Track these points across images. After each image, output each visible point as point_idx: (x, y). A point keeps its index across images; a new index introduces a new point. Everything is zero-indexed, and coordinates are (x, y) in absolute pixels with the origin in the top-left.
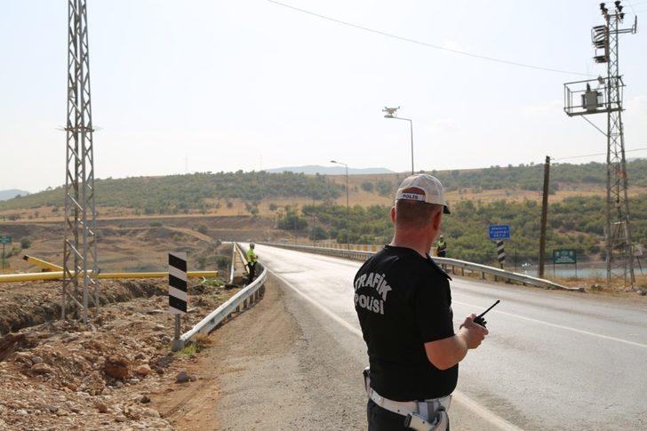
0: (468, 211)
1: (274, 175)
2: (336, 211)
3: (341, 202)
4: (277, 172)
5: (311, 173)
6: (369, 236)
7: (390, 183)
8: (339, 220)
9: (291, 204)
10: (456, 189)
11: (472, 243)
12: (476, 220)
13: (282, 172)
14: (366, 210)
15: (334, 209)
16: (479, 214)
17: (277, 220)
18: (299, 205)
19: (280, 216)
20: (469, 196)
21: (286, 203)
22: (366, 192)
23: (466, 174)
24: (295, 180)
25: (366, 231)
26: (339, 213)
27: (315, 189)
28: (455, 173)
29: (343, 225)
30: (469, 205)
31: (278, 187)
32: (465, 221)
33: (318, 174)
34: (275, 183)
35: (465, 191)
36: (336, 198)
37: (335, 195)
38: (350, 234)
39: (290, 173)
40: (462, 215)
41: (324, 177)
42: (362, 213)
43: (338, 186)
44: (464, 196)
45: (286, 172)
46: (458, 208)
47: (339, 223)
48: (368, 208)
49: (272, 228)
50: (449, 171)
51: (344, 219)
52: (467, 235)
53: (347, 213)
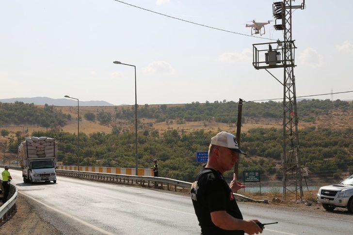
0: (174, 139)
1: (6, 104)
2: (62, 137)
3: (70, 130)
4: (9, 102)
5: (40, 104)
6: (91, 159)
7: (109, 114)
8: (64, 145)
9: (22, 131)
10: (164, 120)
11: (177, 165)
12: (180, 147)
13: (13, 102)
14: (89, 137)
15: (60, 135)
16: (182, 141)
17: (8, 145)
18: (30, 131)
19: (12, 141)
20: (175, 127)
21: (17, 129)
22: (88, 122)
23: (172, 108)
24: (25, 109)
25: (89, 154)
26: (64, 139)
27: (44, 118)
28: (164, 107)
29: (68, 149)
30: (175, 133)
31: (9, 116)
32: (171, 147)
33: (46, 105)
34: (6, 112)
35: (172, 122)
36: (63, 126)
37: (62, 123)
38: (74, 157)
39: (22, 103)
40: (169, 142)
41: (52, 107)
42: (85, 140)
43: (64, 115)
44: (171, 126)
45: (17, 103)
46: (165, 137)
47: (65, 147)
48: (90, 134)
49: (4, 151)
50: (158, 105)
51: (70, 144)
52: (174, 159)
53: (72, 139)
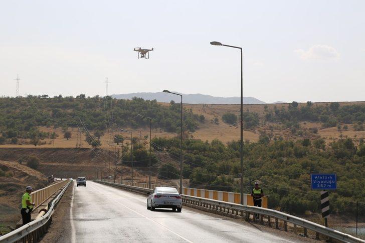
0: (347, 151)
1: (121, 101)
2: (192, 147)
3: (203, 136)
4: (126, 98)
5: (166, 100)
6: (227, 177)
7: (256, 115)
8: (193, 157)
9: (139, 137)
10: (335, 125)
11: (350, 190)
12: (356, 163)
13: (131, 99)
14: (226, 145)
15: (188, 143)
16: (359, 155)
17: (121, 155)
18: (146, 137)
19: (125, 149)
20: (350, 134)
21: (135, 134)
22: (227, 126)
23: (348, 107)
24: (145, 108)
25: (225, 170)
26: (193, 149)
27: (168, 119)
28: (335, 106)
29: (199, 163)
30: (349, 144)
31: (125, 116)
32: (343, 163)
33: (172, 102)
34: (122, 111)
35: (346, 128)
36: (193, 131)
37: (192, 128)
38: (204, 173)
39: (141, 100)
40: (339, 156)
41: (181, 105)
42: (221, 150)
43: (196, 117)
44: (344, 133)
45: (135, 99)
46: (334, 148)
47: (194, 159)
48: (228, 143)
49: (115, 164)
50: (327, 104)
51: (201, 156)
52: (345, 180)
53: (203, 149)
